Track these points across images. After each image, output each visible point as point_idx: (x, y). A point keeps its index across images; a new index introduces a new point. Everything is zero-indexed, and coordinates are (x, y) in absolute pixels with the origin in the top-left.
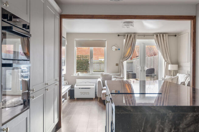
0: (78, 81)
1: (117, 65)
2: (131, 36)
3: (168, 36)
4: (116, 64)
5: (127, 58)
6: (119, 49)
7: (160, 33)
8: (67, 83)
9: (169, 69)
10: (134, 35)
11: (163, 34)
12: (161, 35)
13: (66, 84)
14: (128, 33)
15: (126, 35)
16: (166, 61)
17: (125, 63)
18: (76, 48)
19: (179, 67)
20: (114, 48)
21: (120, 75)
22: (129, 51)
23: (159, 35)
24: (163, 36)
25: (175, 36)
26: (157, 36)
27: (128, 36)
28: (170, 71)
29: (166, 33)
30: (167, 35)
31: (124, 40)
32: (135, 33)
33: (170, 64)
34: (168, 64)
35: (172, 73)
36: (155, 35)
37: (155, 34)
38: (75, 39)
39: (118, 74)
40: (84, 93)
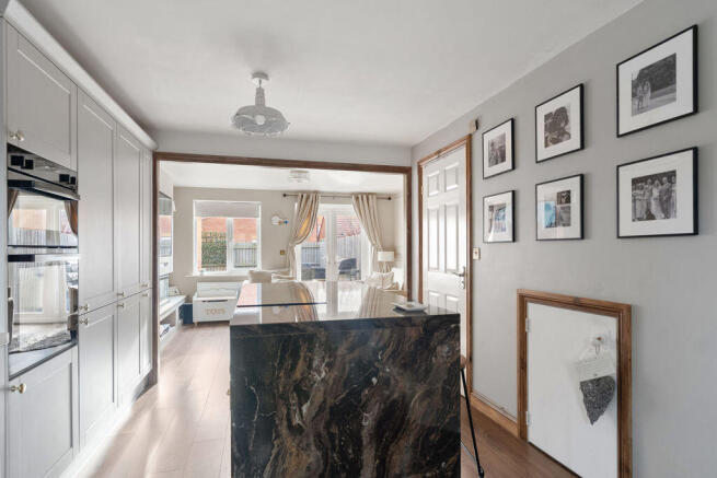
0: (200, 286)
1: (282, 252)
2: (308, 198)
3: (377, 198)
5: (301, 240)
6: (286, 222)
7: (362, 194)
9: (379, 259)
10: (315, 195)
11: (368, 195)
12: (365, 197)
13: (172, 294)
14: (303, 192)
15: (300, 195)
16: (373, 245)
17: (298, 249)
18: (195, 219)
20: (276, 220)
21: (287, 273)
22: (304, 226)
23: (360, 196)
24: (368, 199)
25: (390, 199)
26: (357, 198)
27: (302, 196)
28: (381, 263)
29: (372, 194)
30: (375, 197)
31: (296, 204)
32: (316, 192)
33: (380, 251)
34: (377, 250)
35: (385, 268)
36: (353, 197)
37: (353, 194)
38: (194, 201)
39: (283, 270)
40: (213, 312)
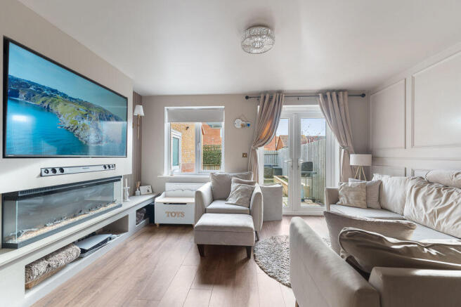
2: (271, 99)
3: (349, 96)
4: (244, 154)
5: (263, 142)
6: (249, 125)
7: (331, 91)
8: (148, 191)
9: (352, 163)
10: (278, 94)
11: (338, 92)
12: (334, 94)
13: (146, 192)
14: (265, 93)
15: (262, 96)
16: (343, 147)
17: (261, 151)
18: (167, 125)
19: (375, 159)
20: (239, 123)
21: (248, 177)
22: (267, 129)
23: (328, 94)
24: (338, 96)
25: (363, 95)
26: (325, 97)
27: (265, 97)
29: (343, 91)
30: (346, 93)
31: (259, 107)
32: (280, 92)
33: (352, 153)
34: (348, 153)
36: (320, 95)
37: (320, 92)
38: (166, 108)
40: (173, 214)
